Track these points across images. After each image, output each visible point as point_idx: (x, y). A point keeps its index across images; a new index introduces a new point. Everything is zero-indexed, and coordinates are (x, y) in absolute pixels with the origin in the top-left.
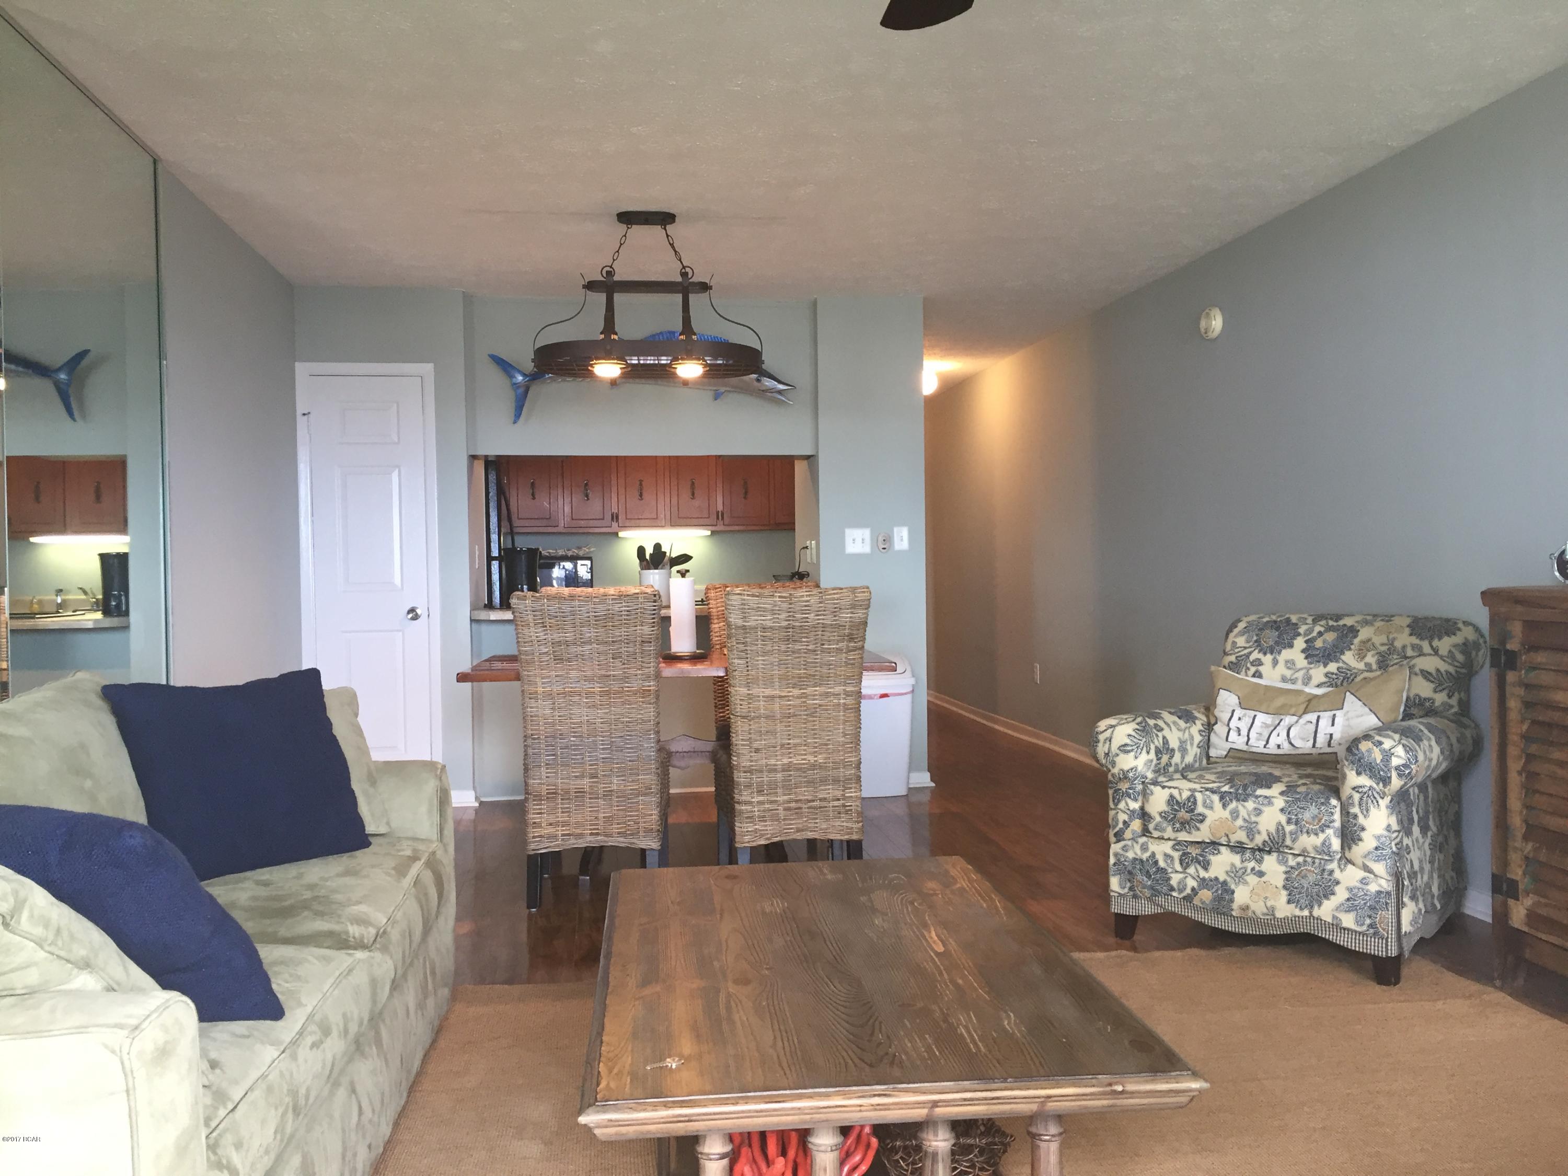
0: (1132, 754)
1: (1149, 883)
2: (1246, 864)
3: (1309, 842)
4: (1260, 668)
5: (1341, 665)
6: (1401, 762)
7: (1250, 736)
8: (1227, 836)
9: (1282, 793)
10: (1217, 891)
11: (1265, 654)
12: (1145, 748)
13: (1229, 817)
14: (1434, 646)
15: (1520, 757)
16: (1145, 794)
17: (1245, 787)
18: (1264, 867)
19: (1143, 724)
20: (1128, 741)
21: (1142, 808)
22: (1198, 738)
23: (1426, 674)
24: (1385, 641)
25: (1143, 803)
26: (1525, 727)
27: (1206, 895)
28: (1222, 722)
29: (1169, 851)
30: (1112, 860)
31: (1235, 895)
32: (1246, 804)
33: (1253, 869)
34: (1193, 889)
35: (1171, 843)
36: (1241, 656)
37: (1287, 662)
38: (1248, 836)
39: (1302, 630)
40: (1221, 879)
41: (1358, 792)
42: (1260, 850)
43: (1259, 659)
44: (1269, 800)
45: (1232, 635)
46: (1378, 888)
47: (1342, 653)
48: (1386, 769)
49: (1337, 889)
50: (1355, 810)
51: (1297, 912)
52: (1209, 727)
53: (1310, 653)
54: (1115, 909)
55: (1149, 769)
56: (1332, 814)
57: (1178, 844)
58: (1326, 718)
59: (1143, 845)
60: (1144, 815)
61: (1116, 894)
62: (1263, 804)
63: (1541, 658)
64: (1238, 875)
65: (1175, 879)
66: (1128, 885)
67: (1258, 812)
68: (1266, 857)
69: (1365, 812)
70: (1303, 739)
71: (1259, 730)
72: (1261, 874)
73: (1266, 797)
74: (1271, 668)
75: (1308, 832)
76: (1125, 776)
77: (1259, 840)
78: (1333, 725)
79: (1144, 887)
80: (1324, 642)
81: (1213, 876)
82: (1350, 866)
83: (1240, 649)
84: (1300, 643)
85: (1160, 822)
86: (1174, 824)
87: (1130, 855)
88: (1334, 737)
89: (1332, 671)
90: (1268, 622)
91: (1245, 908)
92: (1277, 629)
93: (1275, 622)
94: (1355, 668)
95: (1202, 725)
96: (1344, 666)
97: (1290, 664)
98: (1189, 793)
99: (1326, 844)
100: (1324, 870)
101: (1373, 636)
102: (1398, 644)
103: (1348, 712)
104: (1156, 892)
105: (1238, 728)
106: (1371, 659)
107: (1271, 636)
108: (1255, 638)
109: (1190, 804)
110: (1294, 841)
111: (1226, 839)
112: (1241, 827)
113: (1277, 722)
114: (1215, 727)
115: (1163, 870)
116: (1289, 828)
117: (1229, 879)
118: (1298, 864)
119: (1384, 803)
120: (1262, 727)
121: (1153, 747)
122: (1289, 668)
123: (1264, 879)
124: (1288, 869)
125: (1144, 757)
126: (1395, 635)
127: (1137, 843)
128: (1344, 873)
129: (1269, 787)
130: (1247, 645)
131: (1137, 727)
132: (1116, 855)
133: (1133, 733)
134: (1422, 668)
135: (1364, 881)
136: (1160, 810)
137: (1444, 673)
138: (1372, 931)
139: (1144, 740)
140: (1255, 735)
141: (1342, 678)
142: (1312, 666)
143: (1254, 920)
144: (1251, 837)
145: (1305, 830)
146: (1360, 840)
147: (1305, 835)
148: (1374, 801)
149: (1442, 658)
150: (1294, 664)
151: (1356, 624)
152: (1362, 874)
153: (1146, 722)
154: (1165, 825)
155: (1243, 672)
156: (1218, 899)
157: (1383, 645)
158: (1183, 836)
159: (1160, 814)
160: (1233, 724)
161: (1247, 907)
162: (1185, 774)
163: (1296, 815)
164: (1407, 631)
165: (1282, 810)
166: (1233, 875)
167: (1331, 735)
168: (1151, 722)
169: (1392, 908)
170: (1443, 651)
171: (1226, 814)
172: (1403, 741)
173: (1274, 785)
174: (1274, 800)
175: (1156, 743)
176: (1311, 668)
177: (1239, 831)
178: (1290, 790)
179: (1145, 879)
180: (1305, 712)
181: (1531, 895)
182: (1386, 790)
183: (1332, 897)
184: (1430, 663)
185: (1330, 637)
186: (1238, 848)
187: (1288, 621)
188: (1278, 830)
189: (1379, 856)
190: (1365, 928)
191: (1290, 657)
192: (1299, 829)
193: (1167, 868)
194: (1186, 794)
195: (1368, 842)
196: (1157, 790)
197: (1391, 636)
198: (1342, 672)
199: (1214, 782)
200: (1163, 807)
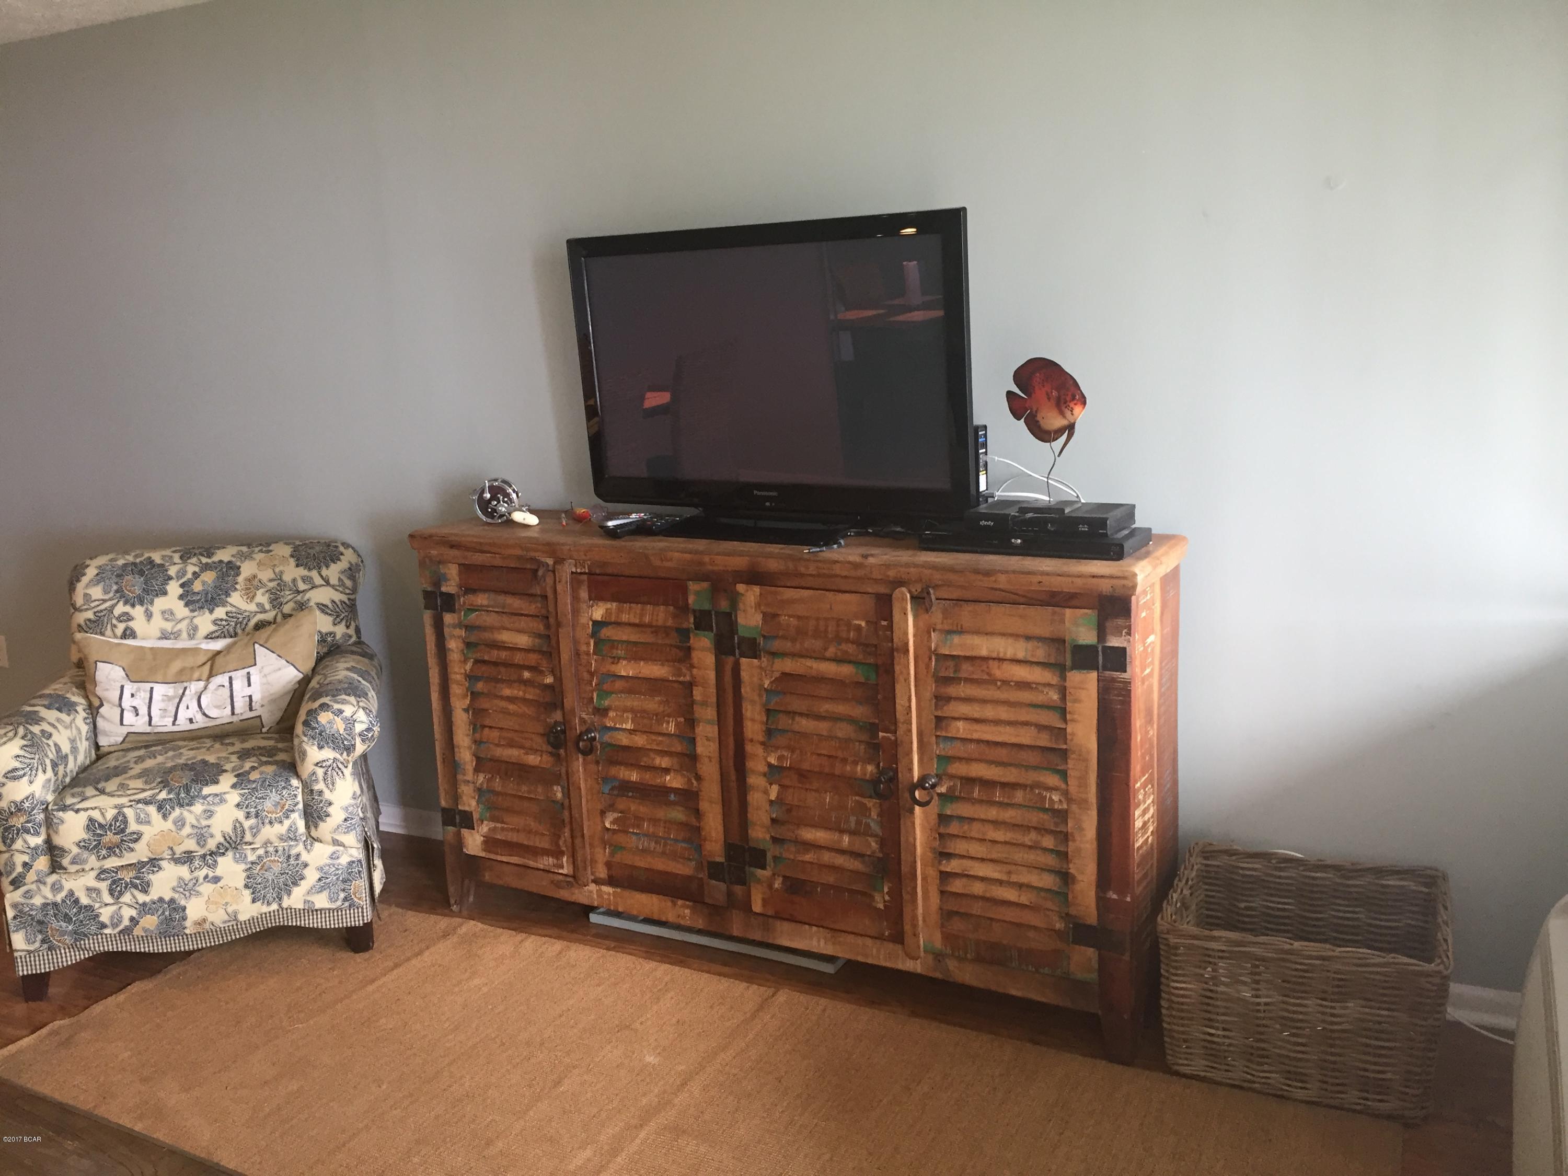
0: (26, 779)
1: (70, 928)
2: (196, 874)
3: (271, 832)
4: (131, 624)
5: (229, 609)
6: (364, 726)
7: (152, 714)
8: (171, 849)
9: (234, 786)
10: (163, 913)
11: (133, 606)
12: (40, 767)
13: (173, 828)
14: (324, 576)
15: (465, 696)
16: (50, 823)
17: (187, 790)
18: (219, 872)
19: (29, 736)
20: (17, 765)
21: (48, 841)
22: (85, 729)
23: (322, 608)
24: (272, 576)
25: (49, 836)
26: (469, 666)
27: (150, 922)
28: (108, 702)
29: (93, 883)
30: (10, 913)
31: (187, 911)
32: (192, 808)
33: (206, 877)
34: (132, 919)
35: (93, 874)
36: (101, 611)
37: (163, 612)
38: (198, 843)
39: (172, 571)
40: (167, 898)
41: (321, 767)
42: (212, 854)
43: (127, 613)
44: (221, 798)
45: (80, 587)
46: (349, 859)
47: (228, 595)
48: (349, 738)
49: (306, 872)
50: (320, 786)
51: (265, 909)
52: (93, 711)
53: (188, 597)
54: (23, 970)
55: (48, 790)
56: (295, 796)
57: (102, 874)
58: (239, 678)
59: (53, 885)
60: (52, 850)
61: (23, 954)
62: (214, 803)
63: (481, 599)
64: (188, 888)
65: (105, 915)
66: (40, 937)
67: (209, 814)
68: (220, 860)
69: (331, 786)
70: (218, 707)
71: (162, 706)
72: (217, 880)
73: (217, 795)
74: (145, 622)
75: (271, 823)
76: (19, 808)
77: (212, 844)
78: (249, 685)
79: (63, 933)
80: (204, 583)
81: (156, 898)
82: (317, 844)
83: (97, 603)
84: (174, 588)
85: (79, 854)
86: (98, 852)
87: (38, 901)
88: (254, 698)
89: (220, 617)
90: (125, 565)
91: (201, 922)
92: (141, 573)
93: (134, 564)
94: (246, 611)
95: (84, 710)
96: (234, 610)
97: (168, 615)
98: (115, 811)
99: (292, 829)
100: (289, 856)
101: (257, 571)
102: (287, 578)
103: (262, 668)
104: (79, 935)
105: (134, 707)
106: (262, 598)
107: (135, 584)
108: (115, 587)
109: (118, 824)
110: (254, 835)
111: (170, 852)
112: (188, 836)
113: (181, 691)
114: (102, 710)
115: (89, 908)
116: (247, 824)
117: (176, 896)
118: (259, 857)
119: (348, 772)
120: (163, 701)
121: (48, 762)
122: (167, 620)
123: (220, 884)
124: (249, 866)
125: (41, 778)
126: (281, 568)
127: (45, 883)
128: (312, 853)
129: (216, 782)
130: (106, 597)
131: (25, 743)
132: (15, 906)
133: (22, 753)
134: (318, 601)
135: (334, 856)
136: (77, 839)
137: (339, 603)
138: (347, 904)
139: (37, 756)
140: (159, 712)
141: (233, 624)
142: (196, 614)
143: (216, 931)
144: (202, 843)
145: (267, 821)
146: (328, 815)
147: (268, 826)
148: (340, 773)
149: (333, 587)
150: (172, 613)
151: (233, 559)
152: (331, 849)
153: (31, 732)
154: (85, 854)
155: (109, 632)
156: (168, 921)
157: (271, 580)
158: (112, 862)
159: (78, 845)
160: (127, 702)
161: (204, 920)
162: (100, 786)
163: (256, 807)
164: (292, 562)
165: (238, 805)
166: (182, 890)
167: (250, 697)
168: (36, 729)
169: (365, 875)
170: (334, 581)
171: (169, 825)
172: (361, 704)
173: (221, 778)
174: (227, 796)
175: (51, 756)
176: (194, 617)
177: (186, 841)
178: (242, 779)
179: (64, 925)
180: (211, 675)
181: (485, 822)
182: (350, 758)
183: (302, 882)
184: (323, 595)
185: (209, 577)
186: (187, 858)
187: (150, 562)
188: (235, 828)
189: (349, 827)
190: (339, 903)
191: (166, 607)
192: (260, 821)
193: (92, 904)
194: (110, 814)
195: (337, 815)
196: (69, 816)
197: (277, 570)
198: (232, 617)
199: (144, 790)
200: (81, 834)
